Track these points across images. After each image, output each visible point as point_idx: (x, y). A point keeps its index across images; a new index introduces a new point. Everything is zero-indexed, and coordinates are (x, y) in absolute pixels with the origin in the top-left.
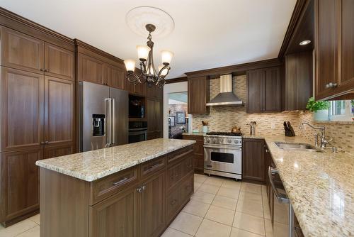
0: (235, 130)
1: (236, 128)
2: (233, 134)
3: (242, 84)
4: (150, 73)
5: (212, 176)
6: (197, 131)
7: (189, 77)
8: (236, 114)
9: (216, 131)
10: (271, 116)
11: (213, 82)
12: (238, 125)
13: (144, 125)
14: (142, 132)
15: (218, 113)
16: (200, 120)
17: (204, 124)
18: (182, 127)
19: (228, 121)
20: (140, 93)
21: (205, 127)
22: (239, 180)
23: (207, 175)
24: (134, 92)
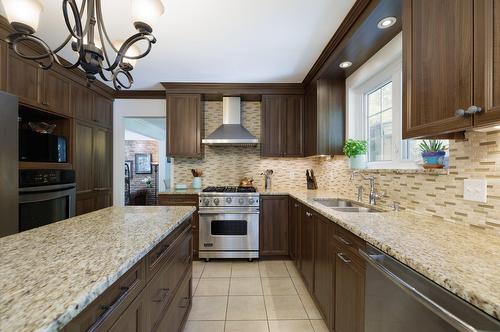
0: (245, 184)
1: (245, 179)
2: (241, 189)
3: (254, 115)
4: (91, 41)
5: (211, 260)
6: (184, 186)
7: (167, 92)
8: (245, 158)
9: (215, 185)
10: (289, 162)
11: (210, 107)
12: (249, 175)
13: (66, 177)
14: (59, 195)
15: (217, 157)
16: (187, 168)
17: (196, 174)
18: (146, 180)
19: (233, 168)
20: (53, 107)
21: (198, 179)
22: (254, 260)
23: (204, 260)
24: (37, 101)
